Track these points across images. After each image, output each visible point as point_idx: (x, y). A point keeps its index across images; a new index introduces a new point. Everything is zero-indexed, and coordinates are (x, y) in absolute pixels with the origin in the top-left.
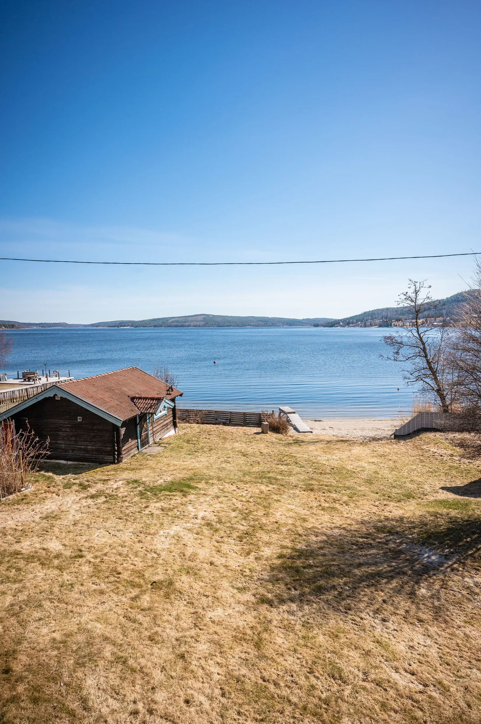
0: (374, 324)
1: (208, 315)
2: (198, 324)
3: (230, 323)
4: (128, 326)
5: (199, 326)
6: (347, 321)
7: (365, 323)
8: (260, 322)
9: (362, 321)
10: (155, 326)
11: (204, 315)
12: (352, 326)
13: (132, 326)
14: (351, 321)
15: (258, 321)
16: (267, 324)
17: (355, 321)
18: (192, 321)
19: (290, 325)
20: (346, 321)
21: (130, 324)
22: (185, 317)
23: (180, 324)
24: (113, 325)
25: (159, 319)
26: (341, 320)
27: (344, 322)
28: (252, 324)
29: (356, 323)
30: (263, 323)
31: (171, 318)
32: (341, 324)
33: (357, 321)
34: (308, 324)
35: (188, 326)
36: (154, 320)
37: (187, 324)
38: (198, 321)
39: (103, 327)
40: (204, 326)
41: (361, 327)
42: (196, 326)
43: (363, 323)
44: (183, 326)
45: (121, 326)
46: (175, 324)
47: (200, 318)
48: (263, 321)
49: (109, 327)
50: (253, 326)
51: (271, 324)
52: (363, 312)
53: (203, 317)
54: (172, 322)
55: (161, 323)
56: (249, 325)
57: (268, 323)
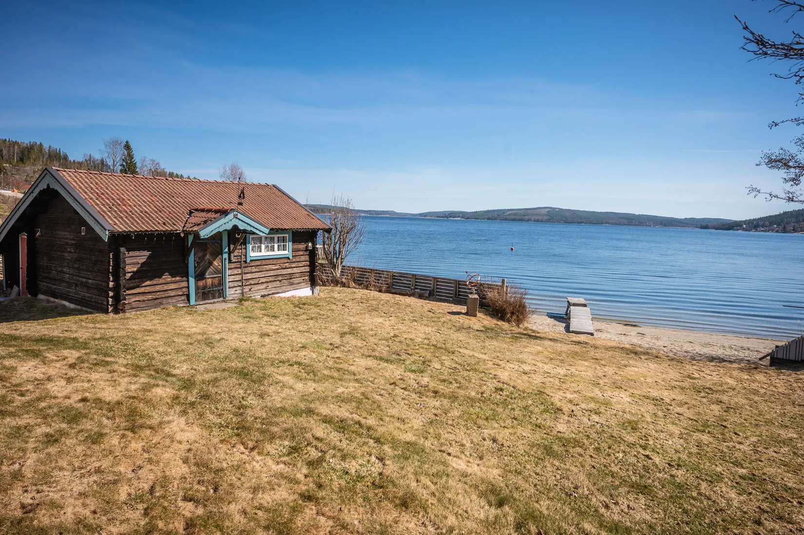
0: (799, 229)
1: (554, 209)
2: (540, 218)
3: (582, 219)
4: (458, 217)
5: (542, 221)
6: (755, 223)
7: (785, 227)
8: (622, 220)
9: (779, 225)
10: (488, 219)
11: (549, 208)
12: (762, 231)
13: (462, 217)
14: (761, 223)
15: (620, 218)
16: (632, 222)
17: (767, 223)
18: (533, 215)
19: (665, 225)
20: (753, 223)
21: (461, 215)
22: (525, 209)
23: (519, 217)
24: (443, 215)
25: (494, 211)
26: (745, 222)
27: (748, 224)
28: (611, 221)
29: (770, 226)
30: (626, 222)
31: (509, 210)
32: (744, 226)
33: (771, 224)
34: (692, 224)
35: (528, 221)
36: (488, 211)
37: (527, 217)
38: (540, 215)
39: (431, 216)
40: (548, 221)
41: (777, 232)
42: (538, 221)
43: (781, 228)
44: (521, 220)
45: (450, 217)
46: (512, 217)
47: (543, 212)
48: (626, 219)
49: (437, 217)
50: (612, 224)
51: (637, 223)
52: (782, 212)
53: (547, 210)
54: (510, 215)
55: (495, 215)
56: (607, 223)
57: (634, 222)
